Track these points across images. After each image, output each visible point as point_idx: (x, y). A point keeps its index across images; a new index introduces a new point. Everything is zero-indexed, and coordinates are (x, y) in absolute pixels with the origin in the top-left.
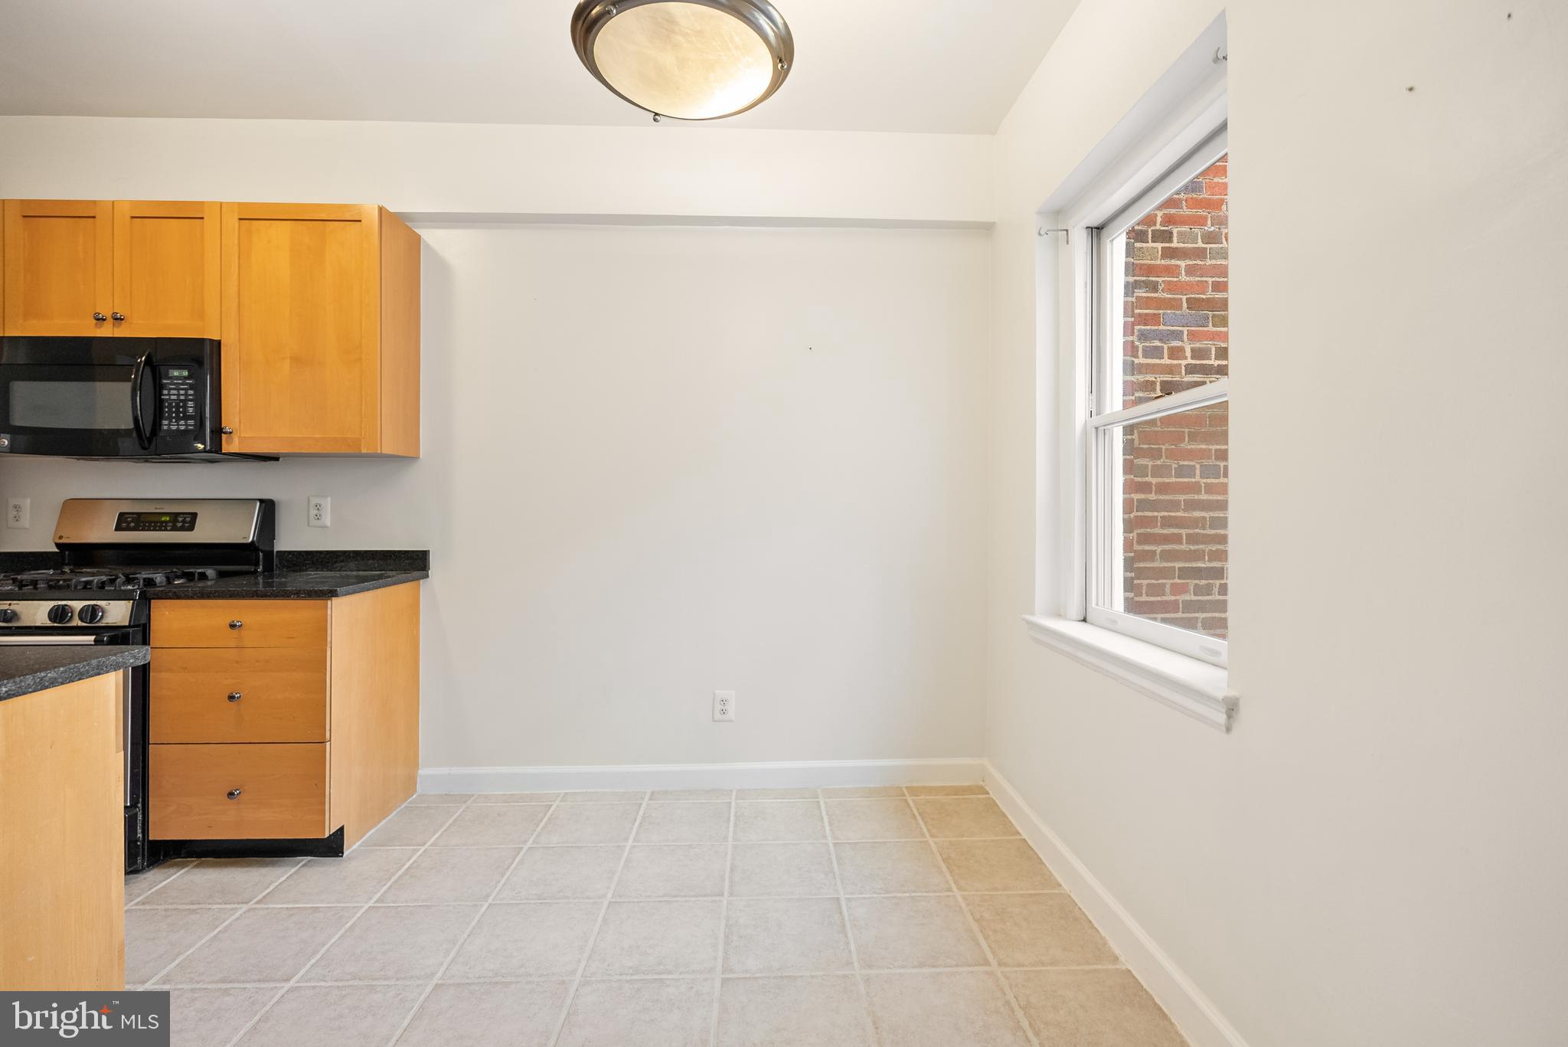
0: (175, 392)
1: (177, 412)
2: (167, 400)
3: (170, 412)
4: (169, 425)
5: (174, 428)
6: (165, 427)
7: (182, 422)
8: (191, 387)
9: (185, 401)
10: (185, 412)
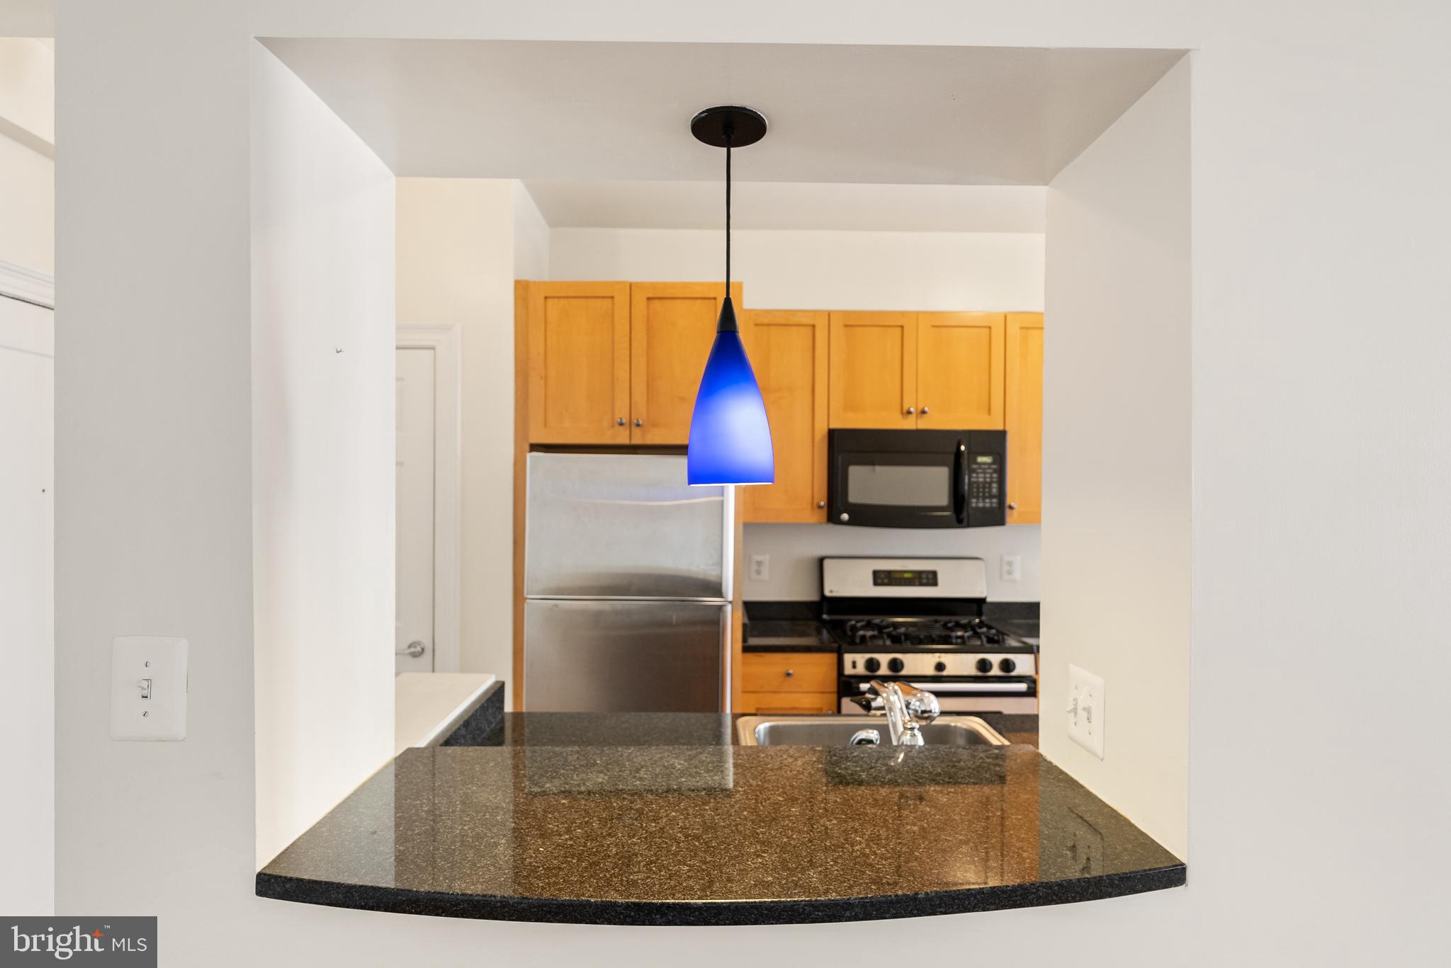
0: (982, 475)
1: (984, 492)
2: (975, 482)
3: (978, 492)
4: (977, 503)
5: (981, 505)
6: (974, 505)
7: (987, 500)
8: (995, 471)
9: (990, 483)
10: (990, 492)
